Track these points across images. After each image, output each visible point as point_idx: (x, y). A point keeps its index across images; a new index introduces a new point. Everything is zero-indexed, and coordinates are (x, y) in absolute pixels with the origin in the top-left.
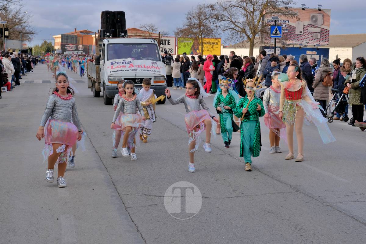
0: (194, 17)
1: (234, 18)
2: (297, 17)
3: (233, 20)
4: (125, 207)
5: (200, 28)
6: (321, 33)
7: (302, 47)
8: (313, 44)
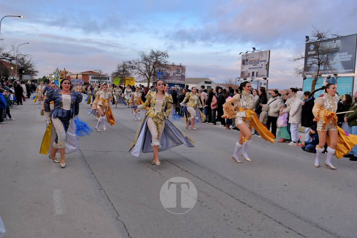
0: (121, 67)
2: (170, 69)
3: (140, 69)
5: (124, 72)
6: (181, 77)
7: (173, 83)
8: (178, 82)
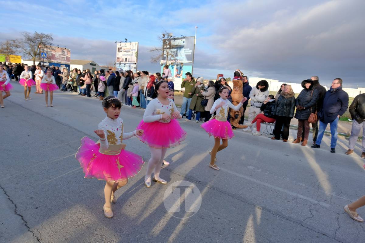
0: (4, 44)
1: (25, 48)
2: (55, 51)
5: (8, 50)
6: (66, 58)
7: (58, 63)
8: (63, 62)
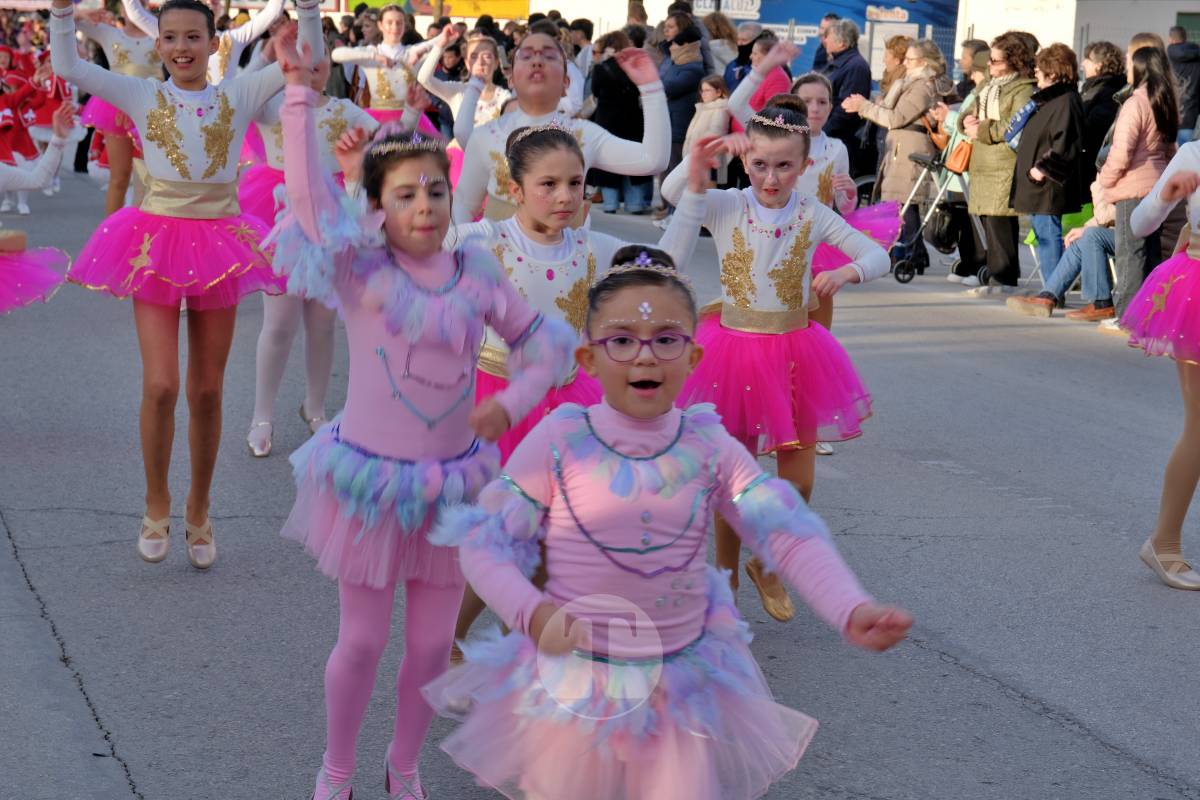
4: (15, 547)
